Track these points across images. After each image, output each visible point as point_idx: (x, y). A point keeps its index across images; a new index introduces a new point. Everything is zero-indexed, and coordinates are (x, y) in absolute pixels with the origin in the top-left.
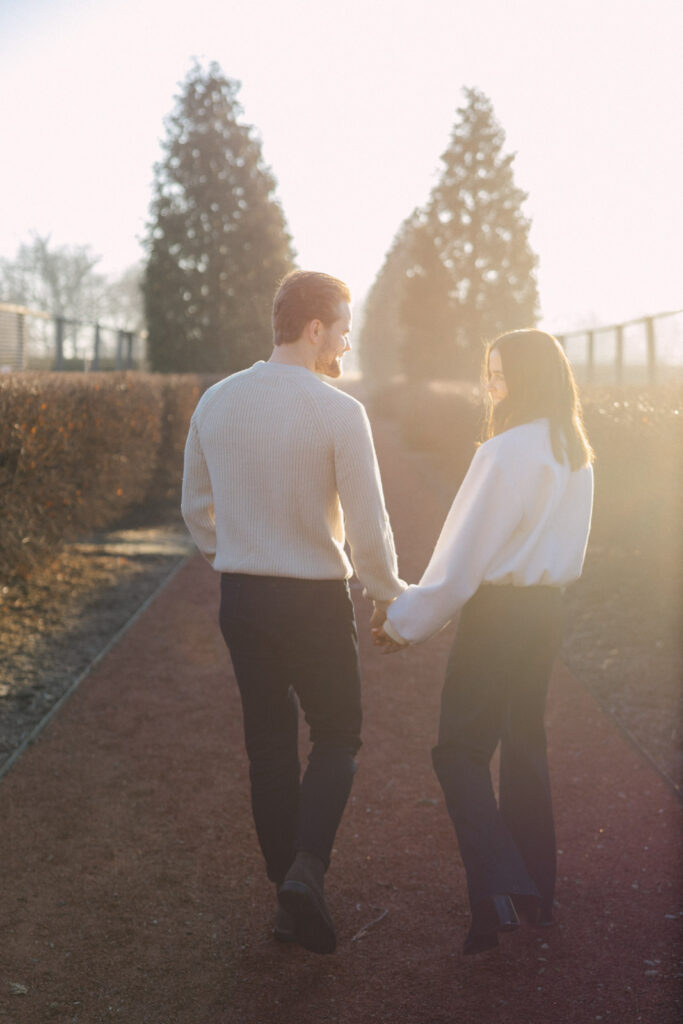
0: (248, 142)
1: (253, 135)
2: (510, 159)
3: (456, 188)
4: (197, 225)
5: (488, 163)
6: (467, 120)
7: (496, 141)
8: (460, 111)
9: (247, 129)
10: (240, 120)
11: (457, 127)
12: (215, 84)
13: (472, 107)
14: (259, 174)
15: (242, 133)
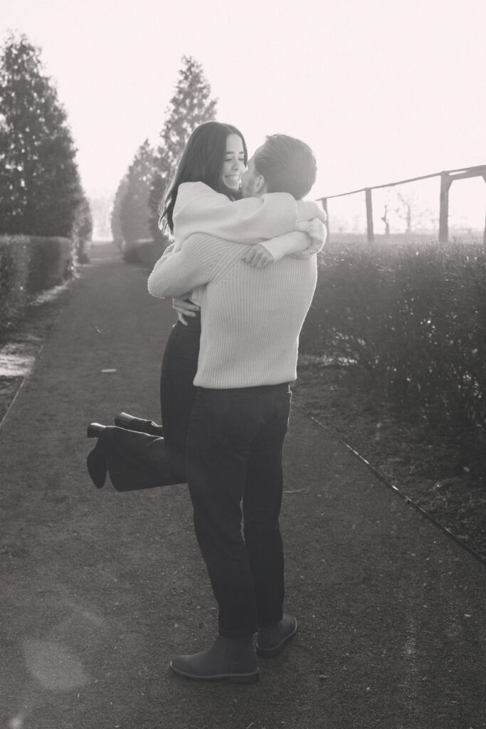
0: (48, 88)
1: (51, 83)
2: (213, 103)
3: (181, 120)
4: (16, 141)
5: (200, 105)
6: (186, 78)
7: (205, 91)
8: (182, 72)
9: (47, 79)
10: (42, 74)
11: (180, 82)
12: (24, 49)
13: (189, 69)
14: (56, 109)
15: (44, 81)
